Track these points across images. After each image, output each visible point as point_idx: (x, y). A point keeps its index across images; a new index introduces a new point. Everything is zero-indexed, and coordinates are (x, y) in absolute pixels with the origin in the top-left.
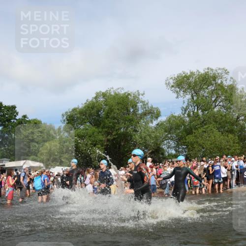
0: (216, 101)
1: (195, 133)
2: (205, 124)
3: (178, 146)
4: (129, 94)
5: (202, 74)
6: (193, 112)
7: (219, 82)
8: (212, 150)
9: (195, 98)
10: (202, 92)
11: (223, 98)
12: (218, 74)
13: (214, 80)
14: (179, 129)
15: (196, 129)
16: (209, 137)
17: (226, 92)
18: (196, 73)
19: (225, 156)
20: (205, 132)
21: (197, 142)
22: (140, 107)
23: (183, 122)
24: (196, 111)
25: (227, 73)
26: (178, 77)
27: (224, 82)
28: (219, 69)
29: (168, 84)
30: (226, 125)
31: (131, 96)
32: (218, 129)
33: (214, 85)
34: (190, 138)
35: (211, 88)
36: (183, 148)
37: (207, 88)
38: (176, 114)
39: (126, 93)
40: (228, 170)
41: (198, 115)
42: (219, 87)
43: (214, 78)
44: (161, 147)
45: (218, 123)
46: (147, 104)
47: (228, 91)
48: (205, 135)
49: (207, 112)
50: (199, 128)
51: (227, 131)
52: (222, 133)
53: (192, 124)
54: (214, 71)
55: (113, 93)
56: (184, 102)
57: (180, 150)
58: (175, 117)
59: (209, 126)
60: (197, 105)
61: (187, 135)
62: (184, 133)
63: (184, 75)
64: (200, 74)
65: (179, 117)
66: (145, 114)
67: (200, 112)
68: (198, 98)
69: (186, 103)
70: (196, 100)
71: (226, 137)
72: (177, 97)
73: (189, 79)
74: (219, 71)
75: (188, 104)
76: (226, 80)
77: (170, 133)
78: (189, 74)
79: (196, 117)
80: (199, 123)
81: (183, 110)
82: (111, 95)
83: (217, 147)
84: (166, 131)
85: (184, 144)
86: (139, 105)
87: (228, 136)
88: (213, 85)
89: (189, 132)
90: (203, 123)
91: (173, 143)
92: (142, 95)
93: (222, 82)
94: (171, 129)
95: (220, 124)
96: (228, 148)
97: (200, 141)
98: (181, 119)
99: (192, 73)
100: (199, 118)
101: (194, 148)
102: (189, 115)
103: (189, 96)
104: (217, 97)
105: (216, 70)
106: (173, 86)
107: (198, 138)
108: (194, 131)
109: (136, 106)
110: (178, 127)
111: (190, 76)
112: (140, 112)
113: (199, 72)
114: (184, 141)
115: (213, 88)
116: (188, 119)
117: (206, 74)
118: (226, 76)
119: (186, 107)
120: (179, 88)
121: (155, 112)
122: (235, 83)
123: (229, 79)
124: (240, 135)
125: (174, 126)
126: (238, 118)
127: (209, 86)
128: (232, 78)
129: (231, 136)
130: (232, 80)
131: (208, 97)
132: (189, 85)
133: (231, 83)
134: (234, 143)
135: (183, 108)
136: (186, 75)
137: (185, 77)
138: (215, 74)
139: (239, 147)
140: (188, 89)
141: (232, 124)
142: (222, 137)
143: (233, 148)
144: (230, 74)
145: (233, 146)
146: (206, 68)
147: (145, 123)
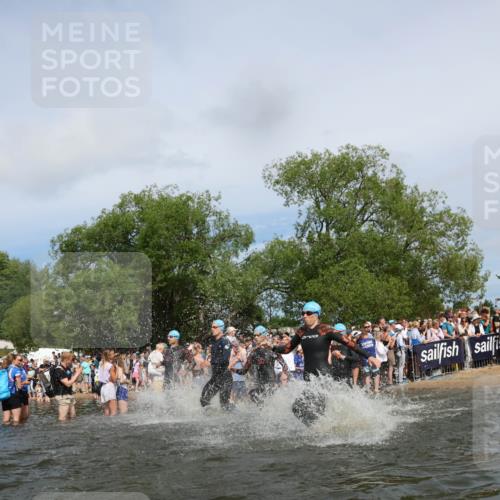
0: (363, 211)
1: (323, 275)
2: (344, 258)
3: (289, 301)
4: (189, 198)
5: (335, 158)
6: (320, 234)
7: (370, 173)
8: (356, 310)
9: (322, 206)
10: (336, 193)
11: (378, 205)
12: (368, 157)
13: (360, 170)
14: (291, 268)
15: (325, 267)
16: (352, 283)
17: (384, 193)
18: (323, 156)
19: (383, 321)
20: (343, 273)
21: (328, 294)
22: (211, 223)
23: (300, 254)
24: (324, 231)
25: (385, 155)
26: (288, 163)
27: (380, 174)
28: (370, 148)
29: (267, 178)
30: (386, 261)
31: (193, 202)
32: (369, 266)
33: (360, 180)
34: (314, 286)
35: (354, 185)
37: (345, 186)
38: (286, 238)
39: (182, 196)
40: (390, 348)
41: (329, 240)
42: (370, 185)
43: (360, 165)
44: (255, 303)
45: (368, 256)
46: (227, 217)
47: (387, 190)
48: (344, 278)
49: (346, 233)
50: (332, 265)
51: (387, 272)
52: (378, 276)
53: (317, 257)
54: (360, 152)
55: (155, 197)
56: (300, 214)
57: (294, 309)
58: (283, 243)
59: (351, 262)
60: (326, 220)
61: (308, 279)
62: (301, 275)
63: (299, 159)
64: (332, 157)
65: (290, 243)
66: (222, 238)
67: (333, 234)
68: (328, 206)
69: (305, 215)
70: (325, 210)
71: (385, 283)
72: (287, 204)
73: (309, 168)
74: (370, 152)
75: (308, 217)
76: (383, 170)
77: (272, 276)
78: (310, 156)
80: (330, 254)
81: (298, 230)
82: (153, 200)
83: (368, 304)
84: (265, 273)
86: (211, 220)
87: (388, 282)
88: (357, 179)
89: (311, 273)
90: (339, 256)
91: (280, 297)
92: (217, 200)
93: (375, 174)
94: (275, 267)
95: (372, 257)
96: (388, 305)
97: (334, 291)
98: (295, 247)
99: (316, 156)
100: (332, 246)
102: (310, 240)
103: (309, 202)
104: (366, 204)
105: (363, 150)
106: (277, 182)
107: (328, 286)
108: (320, 270)
109: (204, 222)
110: (289, 263)
111: (312, 162)
112: (212, 234)
113: (330, 155)
114: (303, 291)
115: (358, 186)
116: (308, 247)
117: (344, 157)
118: (383, 161)
119: (305, 223)
120: (290, 185)
121: (243, 233)
122: (402, 176)
123: (389, 167)
124: (412, 278)
125: (281, 262)
126: (407, 244)
127: (349, 182)
128: (394, 166)
129: (393, 280)
130: (394, 170)
131: (348, 202)
132: (311, 180)
133: (393, 175)
134: (400, 294)
135: (299, 225)
136: (303, 160)
137: (301, 163)
138: (360, 157)
139: (411, 303)
140: (308, 187)
141: (397, 257)
142: (376, 283)
143: (399, 305)
144: (390, 157)
145: (399, 301)
146: (344, 145)
147: (223, 256)
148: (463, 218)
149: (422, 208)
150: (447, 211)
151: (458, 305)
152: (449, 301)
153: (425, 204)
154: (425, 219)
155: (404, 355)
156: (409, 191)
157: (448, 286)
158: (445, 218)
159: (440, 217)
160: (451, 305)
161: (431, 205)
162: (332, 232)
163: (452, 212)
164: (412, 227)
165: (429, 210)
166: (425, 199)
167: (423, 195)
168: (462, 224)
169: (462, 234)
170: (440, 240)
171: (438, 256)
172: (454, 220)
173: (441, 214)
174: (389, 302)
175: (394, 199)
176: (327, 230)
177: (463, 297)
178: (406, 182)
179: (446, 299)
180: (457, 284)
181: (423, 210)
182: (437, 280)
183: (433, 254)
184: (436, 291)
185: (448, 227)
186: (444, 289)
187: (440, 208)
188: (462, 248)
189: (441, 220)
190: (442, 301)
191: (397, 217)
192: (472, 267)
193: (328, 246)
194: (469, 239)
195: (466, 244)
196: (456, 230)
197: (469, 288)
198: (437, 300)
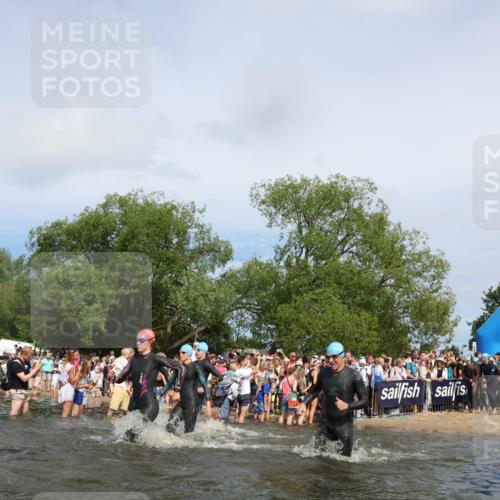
0: (344, 242)
1: (296, 301)
2: (319, 286)
3: (258, 323)
4: (174, 207)
5: (323, 186)
6: (298, 259)
7: (356, 205)
8: (324, 340)
9: (305, 232)
10: (319, 221)
11: (359, 237)
12: (356, 189)
13: (347, 200)
14: (265, 290)
15: (298, 293)
16: (323, 312)
17: (367, 226)
18: (311, 182)
20: (316, 301)
21: (298, 320)
22: (192, 235)
23: (275, 277)
24: (303, 257)
25: (373, 189)
26: (277, 184)
27: (365, 207)
28: (359, 180)
29: (254, 197)
30: (360, 294)
31: (177, 211)
32: (342, 297)
33: (346, 210)
34: (285, 311)
35: (339, 215)
36: (269, 329)
37: (330, 215)
38: (264, 260)
39: (167, 204)
41: (306, 266)
42: (355, 216)
43: (347, 196)
44: (225, 321)
45: (343, 287)
46: (208, 231)
47: (371, 225)
48: (316, 306)
49: (324, 262)
50: (306, 292)
51: (359, 305)
52: (350, 308)
53: (292, 282)
54: (349, 183)
55: (140, 201)
56: (282, 237)
57: (262, 332)
58: (260, 264)
59: (325, 292)
60: (306, 246)
61: (281, 303)
62: (275, 298)
63: (289, 182)
64: (321, 184)
65: (267, 265)
66: (200, 252)
67: (311, 261)
68: (310, 232)
69: (286, 239)
70: (306, 236)
71: (356, 316)
72: (270, 226)
73: (296, 192)
74: (359, 184)
75: (289, 241)
76: (369, 203)
77: (245, 295)
78: (299, 181)
79: (302, 269)
80: (306, 281)
81: (277, 253)
82: (138, 205)
84: (238, 291)
85: (271, 320)
86: (192, 232)
87: (359, 315)
88: (342, 209)
89: (284, 297)
90: (315, 283)
91: (250, 317)
92: (201, 212)
93: (361, 207)
94: (250, 287)
95: (347, 288)
96: (356, 339)
97: (304, 318)
98: (272, 269)
99: (304, 181)
100: (308, 273)
101: (291, 331)
102: (288, 265)
103: (292, 227)
104: (348, 235)
105: (352, 181)
106: (263, 202)
107: (300, 312)
108: (294, 296)
109: (185, 233)
110: (263, 285)
111: (300, 186)
112: (192, 246)
113: (319, 182)
114: (273, 315)
115: (342, 216)
116: (285, 271)
117: (333, 186)
118: (370, 194)
119: (286, 247)
120: (275, 207)
121: (222, 249)
122: (387, 211)
123: (375, 202)
124: (384, 314)
125: (255, 283)
126: (383, 281)
127: (334, 211)
128: (380, 201)
129: (365, 314)
130: (380, 205)
131: (331, 232)
132: (297, 204)
133: (379, 210)
134: (370, 329)
135: (279, 248)
136: (292, 183)
137: (289, 187)
138: (349, 188)
139: (379, 339)
140: (293, 211)
141: (371, 292)
142: (347, 315)
143: (367, 339)
144: (378, 191)
145: (368, 336)
146: (334, 174)
147: (199, 270)
148: (441, 261)
149: (402, 246)
150: (427, 252)
151: (425, 347)
152: (417, 342)
153: (406, 243)
154: (404, 257)
156: (391, 228)
157: (417, 327)
158: (424, 259)
159: (418, 257)
160: (418, 346)
161: (411, 245)
162: (310, 259)
163: (431, 254)
164: (390, 264)
165: (409, 248)
166: (407, 237)
167: (406, 233)
168: (440, 267)
169: (438, 276)
170: (416, 280)
171: (411, 296)
172: (432, 262)
173: (420, 254)
174: (357, 335)
175: (376, 233)
176: (306, 256)
177: (431, 340)
178: (390, 219)
179: (414, 339)
180: (427, 326)
181: (403, 248)
182: (407, 319)
183: (408, 294)
184: (406, 330)
185: (426, 268)
186: (414, 330)
187: (420, 248)
188: (436, 291)
189: (419, 260)
190: (410, 341)
191: (377, 252)
192: (444, 310)
193: (304, 272)
194: (444, 282)
195: (440, 287)
196: (432, 272)
197: (438, 331)
198: (405, 340)
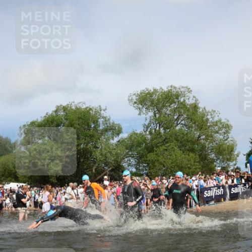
0: (177, 119)
1: (156, 151)
2: (167, 143)
3: (138, 164)
4: (91, 109)
5: (165, 92)
6: (155, 130)
7: (182, 100)
9: (157, 116)
10: (164, 110)
11: (185, 116)
12: (181, 92)
13: (177, 98)
14: (140, 147)
15: (157, 147)
16: (170, 156)
17: (188, 110)
18: (159, 90)
20: (166, 150)
21: (158, 160)
22: (101, 122)
23: (145, 140)
24: (158, 128)
25: (190, 91)
26: (141, 93)
27: (187, 101)
28: (183, 87)
29: (130, 100)
30: (188, 145)
31: (92, 111)
32: (179, 147)
33: (177, 103)
34: (151, 156)
35: (174, 106)
36: (144, 166)
37: (169, 106)
38: (138, 132)
39: (87, 108)
41: (160, 133)
42: (182, 106)
43: (177, 96)
44: (121, 164)
45: (179, 142)
46: (109, 120)
47: (191, 109)
48: (167, 153)
49: (168, 130)
50: (161, 146)
51: (188, 150)
52: (184, 152)
53: (153, 142)
54: (177, 89)
55: (74, 108)
56: (146, 119)
57: (141, 168)
58: (136, 134)
59: (170, 145)
60: (159, 123)
61: (149, 153)
62: (145, 150)
63: (147, 92)
64: (163, 91)
65: (140, 134)
66: (106, 130)
67: (162, 130)
68: (160, 116)
69: (148, 120)
70: (159, 118)
71: (187, 156)
72: (140, 114)
73: (152, 96)
74: (182, 90)
75: (150, 121)
76: (189, 99)
77: (130, 150)
78: (152, 90)
79: (158, 135)
80: (160, 140)
81: (144, 127)
82: (72, 109)
83: (178, 166)
84: (127, 149)
85: (145, 162)
86: (101, 121)
87: (189, 155)
88: (175, 103)
89: (150, 149)
90: (165, 141)
91: (134, 161)
92: (104, 110)
93: (184, 101)
94: (132, 146)
95: (181, 142)
96: (189, 167)
97: (161, 159)
98: (143, 136)
99: (155, 91)
100: (161, 136)
101: (155, 166)
102: (151, 133)
103: (151, 114)
104: (179, 115)
105: (179, 89)
106: (135, 103)
107: (159, 156)
108: (155, 148)
109: (97, 121)
110: (139, 144)
111: (153, 93)
112: (101, 128)
114: (145, 159)
115: (176, 106)
116: (149, 137)
117: (169, 91)
118: (189, 94)
119: (149, 124)
120: (142, 105)
121: (117, 128)
122: (198, 102)
123: (192, 97)
124: (201, 154)
125: (135, 144)
126: (199, 137)
127: (171, 104)
128: (194, 97)
129: (192, 155)
130: (194, 99)
131: (170, 114)
132: (152, 102)
133: (194, 102)
134: (194, 162)
135: (145, 125)
137: (148, 93)
138: (177, 92)
139: (200, 167)
140: (151, 106)
141: (194, 143)
142: (183, 156)
143: (194, 167)
144: (192, 92)
145: (194, 165)
146: (170, 86)
147: (106, 140)
148: (228, 125)
150: (220, 121)
151: (223, 169)
152: (219, 166)
153: (209, 117)
154: (208, 124)
155: (196, 193)
156: (201, 110)
157: (219, 159)
158: (219, 124)
159: (216, 124)
160: (219, 168)
161: (212, 117)
163: (222, 121)
164: (202, 128)
165: (211, 120)
166: (209, 114)
167: (209, 112)
168: (227, 127)
169: (227, 132)
170: (215, 135)
171: (214, 143)
172: (223, 125)
173: (217, 122)
174: (189, 166)
175: (193, 113)
176: (159, 128)
177: (226, 165)
178: (200, 105)
179: (218, 165)
180: (223, 158)
181: (207, 120)
182: (213, 155)
183: (212, 142)
184: (213, 161)
185: (220, 129)
186: (217, 160)
187: (216, 119)
188: (227, 140)
189: (216, 125)
190: (215, 166)
191: (195, 123)
192: (231, 149)
193: (159, 136)
194: (230, 135)
195: (228, 138)
196: (224, 130)
197: (229, 160)
198: (214, 166)
